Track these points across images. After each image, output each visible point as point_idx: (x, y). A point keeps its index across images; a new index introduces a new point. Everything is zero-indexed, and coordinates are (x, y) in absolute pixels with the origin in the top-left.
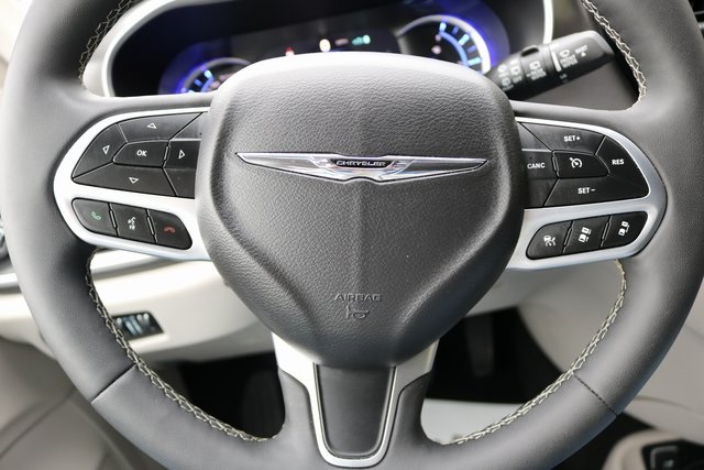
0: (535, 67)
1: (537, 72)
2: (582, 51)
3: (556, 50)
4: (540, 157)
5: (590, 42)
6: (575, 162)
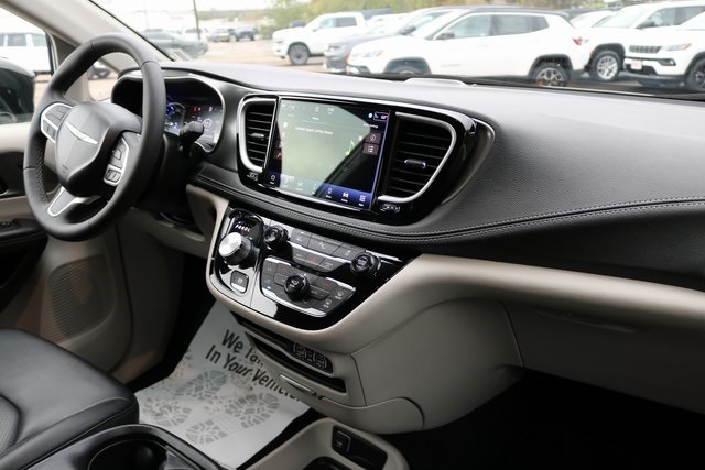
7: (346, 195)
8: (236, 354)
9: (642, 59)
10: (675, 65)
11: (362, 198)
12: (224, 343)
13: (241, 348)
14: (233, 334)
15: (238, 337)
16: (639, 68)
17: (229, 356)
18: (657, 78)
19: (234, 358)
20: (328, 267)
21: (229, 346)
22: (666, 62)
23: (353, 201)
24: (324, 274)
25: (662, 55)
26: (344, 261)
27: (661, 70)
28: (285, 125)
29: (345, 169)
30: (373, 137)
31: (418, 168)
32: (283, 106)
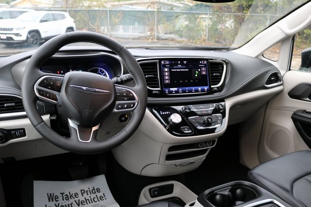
0: (119, 79)
1: (119, 80)
2: (128, 77)
3: (123, 77)
4: (119, 93)
5: (129, 76)
6: (124, 94)
7: (200, 89)
8: (58, 202)
9: (6, 34)
10: (21, 36)
11: (206, 89)
12: (49, 201)
13: (58, 198)
14: (51, 194)
15: (53, 194)
16: (5, 38)
17: (55, 205)
18: (15, 42)
19: (59, 204)
20: (210, 112)
21: (52, 201)
22: (17, 35)
23: (203, 90)
24: (211, 114)
25: (14, 31)
26: (213, 108)
27: (16, 38)
28: (166, 70)
29: (197, 81)
30: (204, 69)
31: (218, 76)
32: (163, 62)
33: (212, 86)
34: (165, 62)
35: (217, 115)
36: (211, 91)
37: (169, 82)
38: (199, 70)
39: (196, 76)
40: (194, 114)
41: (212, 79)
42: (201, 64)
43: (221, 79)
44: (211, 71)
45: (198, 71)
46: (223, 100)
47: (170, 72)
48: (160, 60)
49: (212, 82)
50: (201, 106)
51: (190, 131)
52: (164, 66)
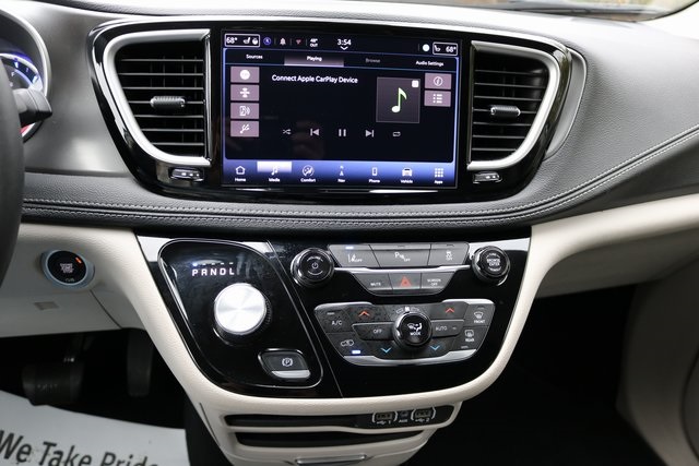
7: (407, 172)
11: (439, 173)
13: (28, 453)
14: (11, 436)
15: (21, 438)
20: (435, 285)
23: (422, 180)
26: (454, 269)
28: (245, 74)
29: (396, 134)
30: (438, 80)
31: (511, 117)
32: (230, 40)
33: (474, 165)
34: (240, 41)
35: (471, 301)
36: (464, 187)
37: (256, 134)
38: (415, 84)
39: (396, 109)
40: (347, 286)
41: (477, 130)
42: (429, 56)
43: (526, 131)
44: (478, 90)
45: (408, 89)
46: (522, 230)
47: (265, 84)
48: (219, 28)
49: (477, 143)
50: (401, 254)
51: (304, 374)
52: (238, 58)
